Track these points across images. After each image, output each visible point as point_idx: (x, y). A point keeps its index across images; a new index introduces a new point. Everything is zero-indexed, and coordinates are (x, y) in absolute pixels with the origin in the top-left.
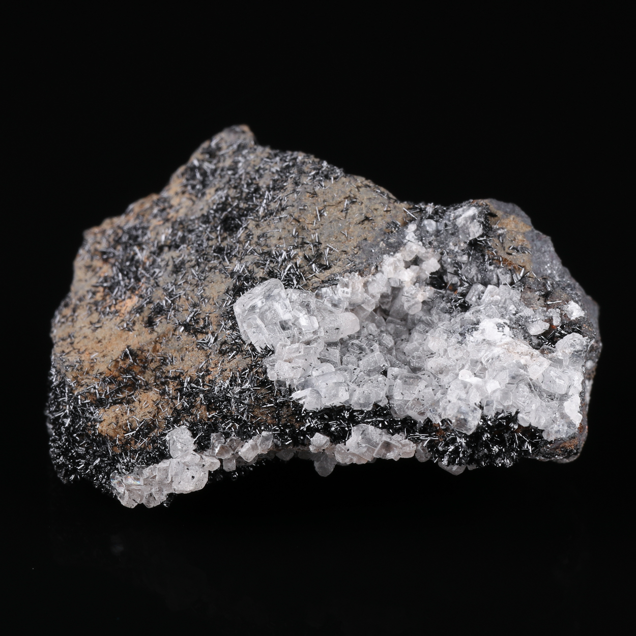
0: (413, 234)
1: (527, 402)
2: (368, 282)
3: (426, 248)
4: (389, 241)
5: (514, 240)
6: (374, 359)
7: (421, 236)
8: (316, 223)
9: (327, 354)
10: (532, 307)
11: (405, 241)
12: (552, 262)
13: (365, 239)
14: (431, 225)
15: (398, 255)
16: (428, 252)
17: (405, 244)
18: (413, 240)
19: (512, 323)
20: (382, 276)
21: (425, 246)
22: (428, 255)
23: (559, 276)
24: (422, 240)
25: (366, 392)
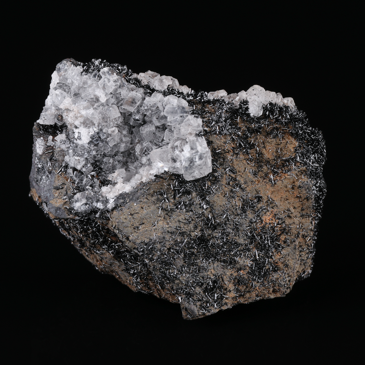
0: (110, 202)
3: (106, 196)
4: (123, 201)
6: (147, 129)
7: (106, 201)
8: (158, 220)
10: (61, 149)
15: (121, 192)
16: (105, 194)
17: (115, 197)
18: (111, 199)
19: (73, 141)
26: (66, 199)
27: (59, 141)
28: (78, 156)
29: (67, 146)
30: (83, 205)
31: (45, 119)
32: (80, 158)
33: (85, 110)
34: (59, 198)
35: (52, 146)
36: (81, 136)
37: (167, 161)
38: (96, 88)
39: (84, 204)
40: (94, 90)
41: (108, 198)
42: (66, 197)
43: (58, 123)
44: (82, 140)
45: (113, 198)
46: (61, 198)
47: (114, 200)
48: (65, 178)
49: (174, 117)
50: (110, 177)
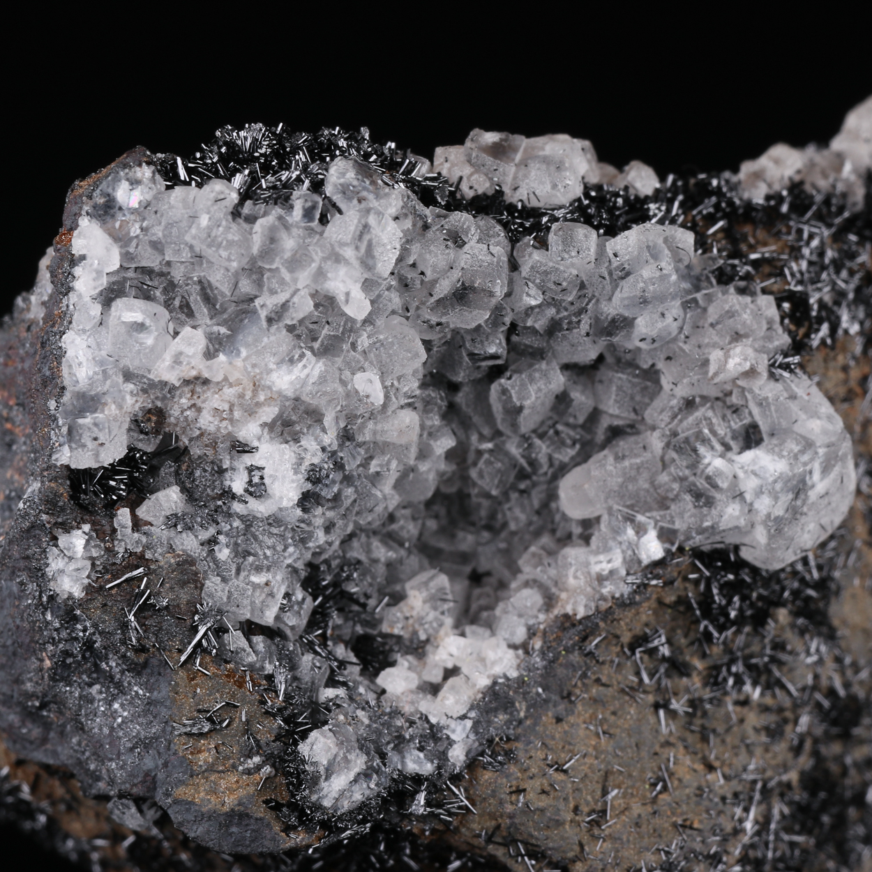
0: (453, 737)
1: (221, 229)
2: (547, 611)
3: (417, 711)
4: (506, 717)
5: (219, 745)
6: (535, 387)
7: (434, 737)
8: (669, 760)
9: (638, 398)
10: (179, 556)
11: (473, 714)
12: (112, 729)
13: (559, 720)
14: (416, 763)
15: (483, 682)
16: (412, 703)
17: (472, 708)
18: (453, 724)
19: (225, 509)
20: (513, 634)
21: (422, 714)
22: (411, 697)
23: (91, 701)
24: (432, 726)
25: (573, 254)
26: (258, 768)
27: (159, 521)
28: (258, 569)
29: (205, 535)
30: (355, 781)
31: (102, 444)
32: (269, 576)
33: (284, 367)
34: (223, 772)
35: (139, 550)
36: (266, 481)
37: (656, 506)
38: (329, 263)
39: (359, 774)
40: (320, 274)
41: (433, 720)
42: (257, 759)
43: (140, 446)
44: (269, 496)
45: (463, 717)
46: (234, 767)
47: (469, 723)
48: (227, 676)
49: (663, 315)
50: (394, 623)
